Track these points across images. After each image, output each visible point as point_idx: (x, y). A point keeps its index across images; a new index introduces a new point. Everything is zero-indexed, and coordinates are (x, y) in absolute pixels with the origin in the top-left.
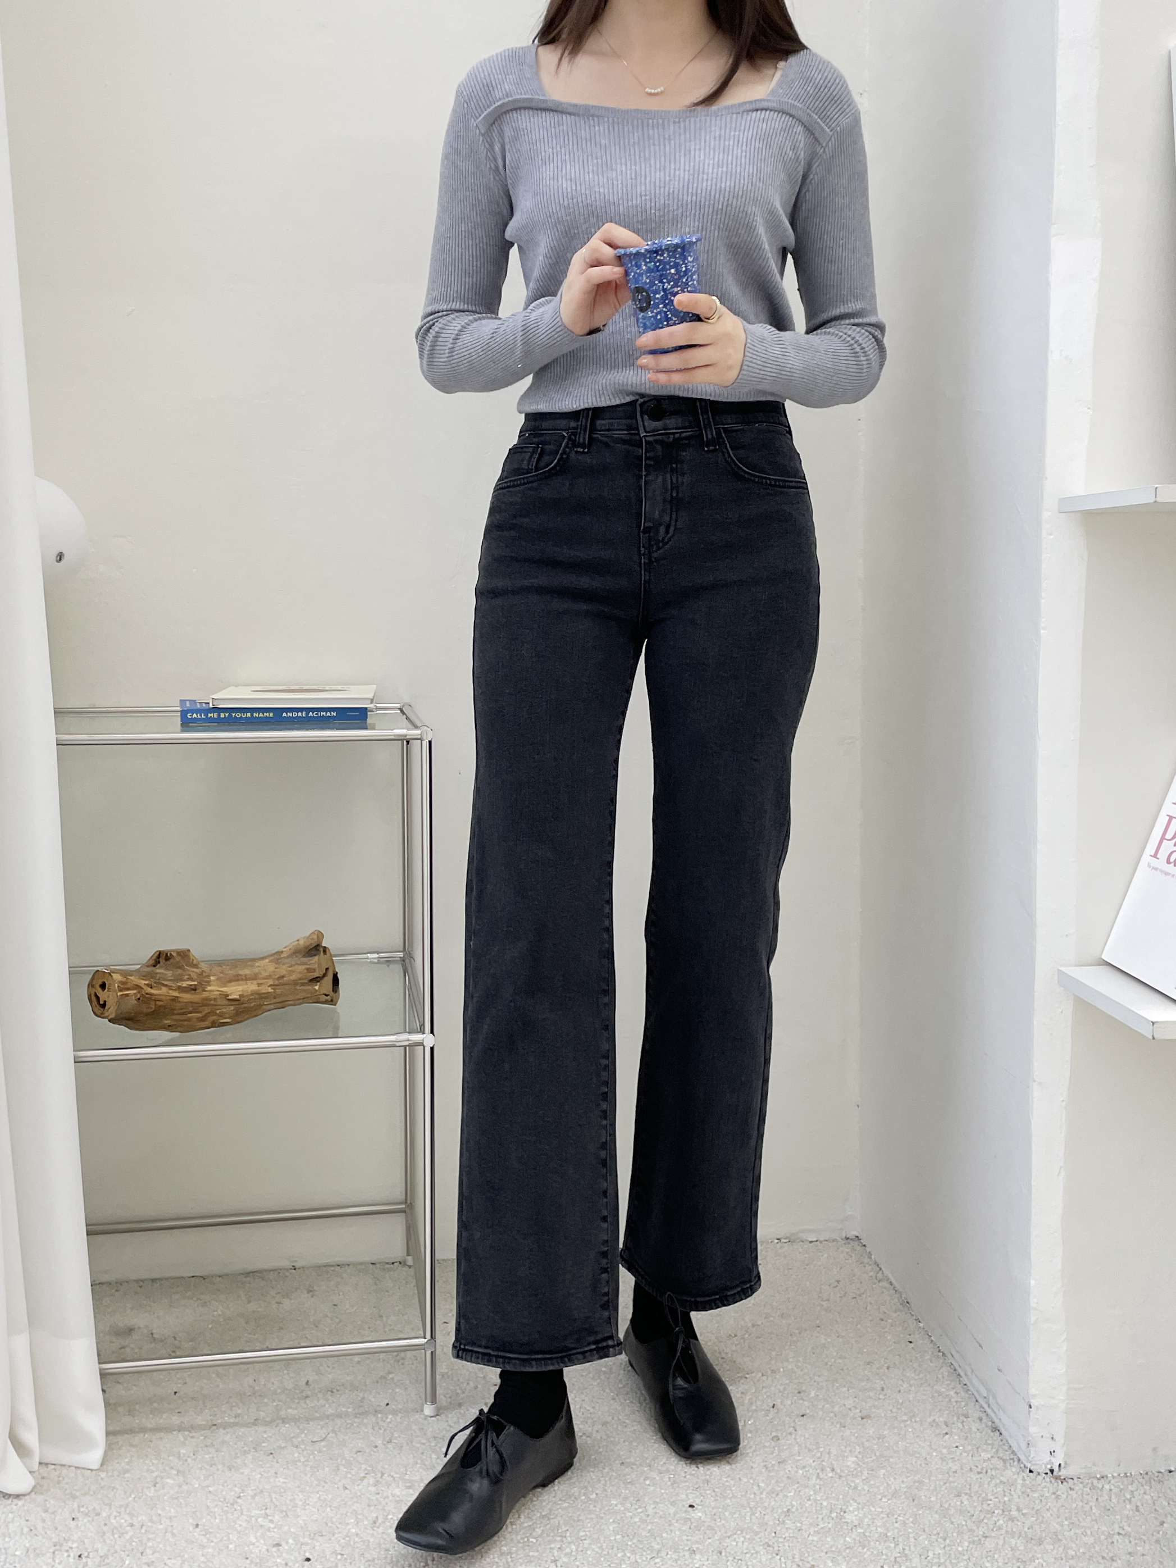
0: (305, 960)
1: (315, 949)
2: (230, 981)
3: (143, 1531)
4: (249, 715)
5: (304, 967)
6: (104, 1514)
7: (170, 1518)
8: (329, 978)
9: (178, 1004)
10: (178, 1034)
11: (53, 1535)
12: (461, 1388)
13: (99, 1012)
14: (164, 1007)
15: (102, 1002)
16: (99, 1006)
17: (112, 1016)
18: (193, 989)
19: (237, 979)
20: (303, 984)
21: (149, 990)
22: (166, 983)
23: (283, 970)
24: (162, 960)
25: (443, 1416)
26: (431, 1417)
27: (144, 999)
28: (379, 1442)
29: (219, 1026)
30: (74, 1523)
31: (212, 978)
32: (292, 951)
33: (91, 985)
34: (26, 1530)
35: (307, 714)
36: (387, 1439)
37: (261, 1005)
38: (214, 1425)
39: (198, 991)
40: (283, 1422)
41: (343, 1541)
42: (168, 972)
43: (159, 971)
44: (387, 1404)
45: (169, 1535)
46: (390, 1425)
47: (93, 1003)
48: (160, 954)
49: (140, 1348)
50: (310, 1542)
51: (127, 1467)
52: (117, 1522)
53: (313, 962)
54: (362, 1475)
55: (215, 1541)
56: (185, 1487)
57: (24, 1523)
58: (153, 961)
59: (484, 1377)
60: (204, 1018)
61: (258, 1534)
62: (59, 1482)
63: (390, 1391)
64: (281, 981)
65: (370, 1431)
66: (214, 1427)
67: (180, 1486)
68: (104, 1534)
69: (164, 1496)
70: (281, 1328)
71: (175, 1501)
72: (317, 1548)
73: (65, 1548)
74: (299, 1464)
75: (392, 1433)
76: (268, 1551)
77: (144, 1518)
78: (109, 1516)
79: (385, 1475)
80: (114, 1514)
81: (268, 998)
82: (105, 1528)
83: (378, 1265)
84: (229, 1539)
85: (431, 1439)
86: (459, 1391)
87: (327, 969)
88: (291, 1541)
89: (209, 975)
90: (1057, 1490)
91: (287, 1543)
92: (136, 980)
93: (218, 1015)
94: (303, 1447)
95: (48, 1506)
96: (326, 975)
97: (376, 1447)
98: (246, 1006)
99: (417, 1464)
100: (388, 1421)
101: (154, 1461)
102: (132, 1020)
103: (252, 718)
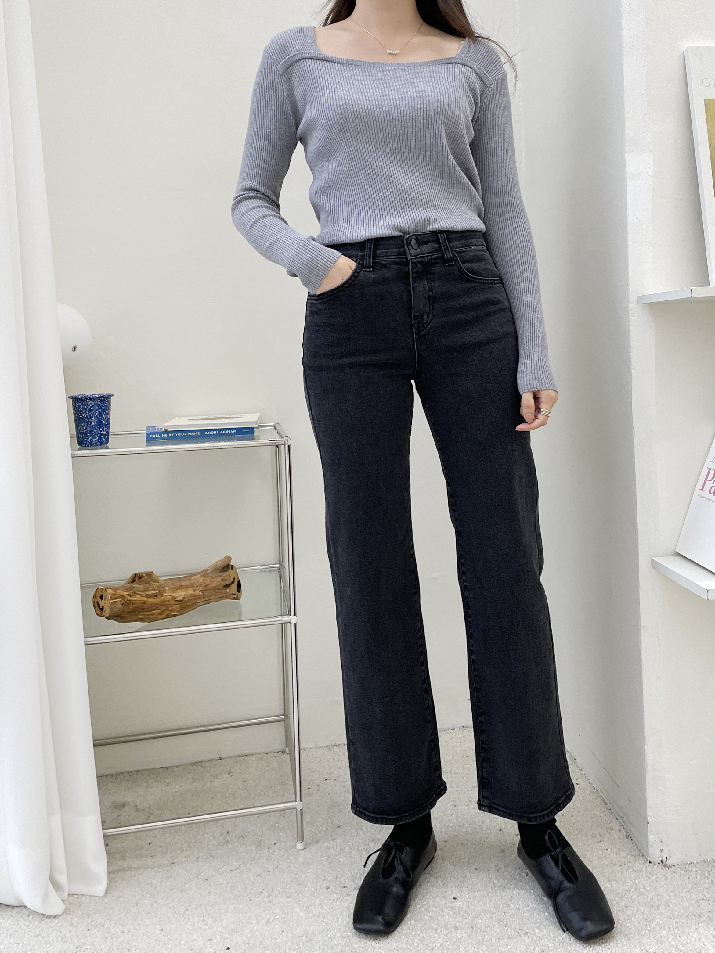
0: (221, 574)
1: (227, 567)
2: (177, 589)
3: (130, 935)
4: (186, 434)
5: (219, 579)
6: (106, 926)
7: (146, 926)
8: (235, 585)
9: (146, 606)
10: (146, 623)
11: (76, 941)
12: (318, 830)
13: (99, 613)
14: (138, 608)
15: (101, 607)
16: (99, 609)
17: (107, 615)
18: (155, 596)
19: (181, 587)
20: (220, 589)
21: (129, 598)
22: (138, 593)
23: (208, 581)
24: (137, 579)
25: (308, 849)
26: (301, 850)
27: (127, 603)
28: (271, 868)
29: (171, 617)
30: (88, 933)
31: (167, 588)
32: (213, 569)
33: (95, 597)
34: (60, 938)
35: (219, 432)
36: (275, 866)
37: (195, 603)
38: (173, 863)
39: (158, 597)
40: (214, 858)
41: (249, 935)
42: (140, 586)
43: (134, 586)
44: (275, 843)
45: (145, 937)
46: (277, 857)
47: (96, 608)
48: (135, 575)
49: (129, 816)
50: (229, 936)
51: (120, 894)
52: (114, 930)
53: (225, 575)
54: (261, 890)
55: (173, 939)
56: (155, 905)
57: (59, 934)
58: (131, 580)
59: (332, 822)
60: (161, 614)
61: (199, 933)
62: (80, 906)
63: (277, 834)
64: (207, 587)
65: (265, 861)
66: (173, 865)
67: (152, 905)
68: (107, 938)
69: (143, 912)
70: (213, 798)
71: (149, 915)
72: (234, 940)
73: (83, 949)
74: (223, 886)
75: (278, 862)
76: (204, 944)
77: (130, 927)
78: (109, 928)
79: (274, 890)
80: (113, 925)
81: (199, 598)
82: (107, 935)
83: (269, 754)
84: (181, 938)
85: (301, 865)
86: (317, 832)
87: (234, 579)
88: (218, 937)
89: (165, 587)
90: (666, 873)
91: (216, 938)
92: (121, 592)
93: (170, 610)
94: (225, 874)
95: (73, 922)
96: (233, 582)
97: (269, 871)
98: (187, 604)
99: (293, 881)
100: (276, 854)
101: (136, 889)
102: (119, 617)
103: (188, 436)
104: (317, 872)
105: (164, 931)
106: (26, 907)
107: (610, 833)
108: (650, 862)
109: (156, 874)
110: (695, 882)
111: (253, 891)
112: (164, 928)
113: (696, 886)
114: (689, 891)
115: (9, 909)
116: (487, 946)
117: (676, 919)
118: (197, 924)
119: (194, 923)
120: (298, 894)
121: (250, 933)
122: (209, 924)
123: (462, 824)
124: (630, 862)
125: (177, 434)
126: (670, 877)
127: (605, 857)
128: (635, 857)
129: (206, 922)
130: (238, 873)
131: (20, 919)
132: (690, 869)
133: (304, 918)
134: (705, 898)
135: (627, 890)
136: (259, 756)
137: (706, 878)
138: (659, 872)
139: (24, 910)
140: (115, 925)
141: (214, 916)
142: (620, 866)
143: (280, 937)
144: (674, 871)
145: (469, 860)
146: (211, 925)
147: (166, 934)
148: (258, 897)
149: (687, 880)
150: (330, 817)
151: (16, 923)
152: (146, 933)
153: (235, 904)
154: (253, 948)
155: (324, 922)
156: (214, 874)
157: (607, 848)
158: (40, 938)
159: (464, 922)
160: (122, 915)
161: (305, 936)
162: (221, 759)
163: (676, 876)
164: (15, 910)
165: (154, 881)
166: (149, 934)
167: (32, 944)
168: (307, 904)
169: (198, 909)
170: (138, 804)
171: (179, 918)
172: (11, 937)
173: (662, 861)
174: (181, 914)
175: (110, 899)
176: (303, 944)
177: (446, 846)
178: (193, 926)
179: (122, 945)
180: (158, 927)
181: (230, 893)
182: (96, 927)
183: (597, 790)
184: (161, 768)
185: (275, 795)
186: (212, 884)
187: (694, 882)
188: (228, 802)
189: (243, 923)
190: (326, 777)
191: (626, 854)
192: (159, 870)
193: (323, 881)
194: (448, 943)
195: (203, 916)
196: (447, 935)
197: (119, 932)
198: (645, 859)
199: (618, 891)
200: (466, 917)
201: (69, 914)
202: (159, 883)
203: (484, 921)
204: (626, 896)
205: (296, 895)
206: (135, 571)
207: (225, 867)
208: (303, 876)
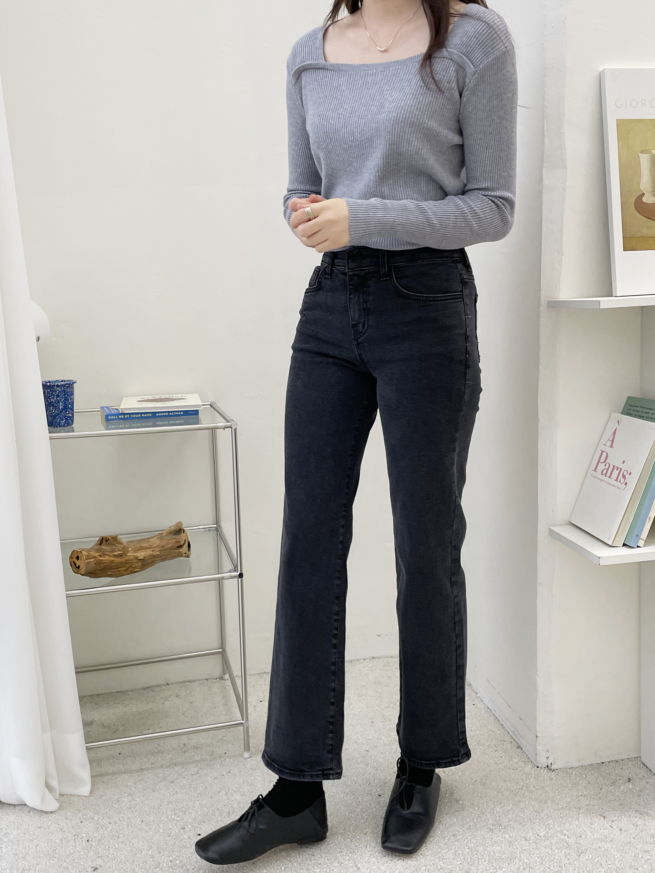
0: (175, 537)
1: (179, 531)
2: (139, 550)
3: (117, 826)
4: (139, 415)
5: (173, 541)
6: (96, 818)
7: (129, 818)
8: (186, 545)
9: (114, 564)
10: (113, 578)
11: (73, 831)
13: (76, 571)
14: (107, 566)
15: (77, 566)
16: (76, 568)
17: (83, 573)
18: (121, 556)
19: (141, 549)
20: (174, 549)
21: (100, 558)
22: (107, 553)
23: (164, 543)
24: (104, 542)
25: (254, 758)
26: (247, 759)
27: (99, 563)
28: (224, 773)
29: (134, 573)
30: (82, 824)
31: (130, 549)
32: (168, 533)
33: (71, 557)
34: (59, 829)
35: (169, 414)
36: (228, 771)
37: (154, 561)
39: (123, 556)
40: (176, 765)
42: (107, 548)
43: (103, 547)
44: (225, 753)
45: (130, 827)
46: (228, 764)
47: (73, 567)
48: (102, 539)
49: (98, 732)
50: (199, 826)
51: (102, 794)
52: (103, 822)
53: (178, 538)
54: (217, 791)
55: (153, 828)
56: (133, 802)
57: (57, 826)
58: (99, 543)
60: (127, 570)
61: (173, 824)
62: (70, 803)
63: (226, 746)
64: (163, 548)
65: (219, 767)
66: (142, 770)
67: (130, 802)
68: (98, 828)
69: (124, 807)
70: (166, 717)
71: (130, 809)
72: (203, 828)
73: (80, 837)
74: (187, 786)
75: (230, 768)
76: (179, 832)
77: (116, 819)
78: (98, 820)
79: (230, 790)
80: (101, 818)
81: (157, 557)
82: (98, 826)
83: (209, 681)
84: (159, 827)
85: (249, 770)
86: (259, 744)
87: (185, 540)
88: (190, 826)
89: (128, 548)
90: (551, 776)
91: (188, 827)
92: (93, 553)
93: (133, 567)
94: (187, 777)
95: (67, 816)
96: (184, 543)
97: (223, 775)
98: (146, 562)
99: (244, 783)
100: (227, 761)
101: (115, 790)
102: (92, 574)
103: (141, 418)
105: (144, 822)
106: (25, 805)
107: (503, 744)
108: (538, 767)
109: (129, 777)
111: (211, 791)
112: (144, 820)
113: (576, 785)
114: (570, 789)
115: (12, 807)
117: (561, 811)
118: (171, 816)
119: (168, 815)
121: (215, 823)
122: (180, 816)
123: (380, 738)
124: (521, 767)
125: (132, 416)
126: (554, 779)
127: (500, 763)
128: (525, 763)
129: (177, 815)
130: (198, 776)
131: (23, 815)
132: (571, 772)
134: (583, 795)
135: (520, 789)
136: (200, 682)
137: (584, 779)
139: (25, 808)
140: (103, 818)
141: (184, 810)
142: (513, 770)
144: (558, 774)
147: (146, 825)
148: (217, 796)
149: (568, 781)
151: (20, 818)
152: (129, 824)
153: (200, 800)
156: (178, 777)
157: (502, 756)
158: (42, 829)
160: (107, 810)
162: (168, 685)
163: (559, 778)
164: (17, 808)
165: (129, 784)
166: (132, 825)
167: (37, 834)
169: (169, 805)
170: (104, 722)
171: (155, 812)
172: (18, 829)
173: (548, 766)
175: (95, 798)
177: (368, 755)
178: (167, 817)
179: (112, 833)
180: (139, 819)
182: (87, 820)
183: (490, 710)
184: (118, 692)
185: (219, 714)
186: (177, 785)
187: (574, 783)
188: (180, 720)
189: (208, 815)
190: (261, 699)
191: (517, 760)
192: (131, 775)
195: (175, 811)
197: (107, 823)
198: (533, 764)
199: (512, 789)
201: (63, 810)
202: (133, 785)
204: (519, 793)
205: (249, 793)
206: (102, 535)
207: (186, 772)
208: (253, 778)
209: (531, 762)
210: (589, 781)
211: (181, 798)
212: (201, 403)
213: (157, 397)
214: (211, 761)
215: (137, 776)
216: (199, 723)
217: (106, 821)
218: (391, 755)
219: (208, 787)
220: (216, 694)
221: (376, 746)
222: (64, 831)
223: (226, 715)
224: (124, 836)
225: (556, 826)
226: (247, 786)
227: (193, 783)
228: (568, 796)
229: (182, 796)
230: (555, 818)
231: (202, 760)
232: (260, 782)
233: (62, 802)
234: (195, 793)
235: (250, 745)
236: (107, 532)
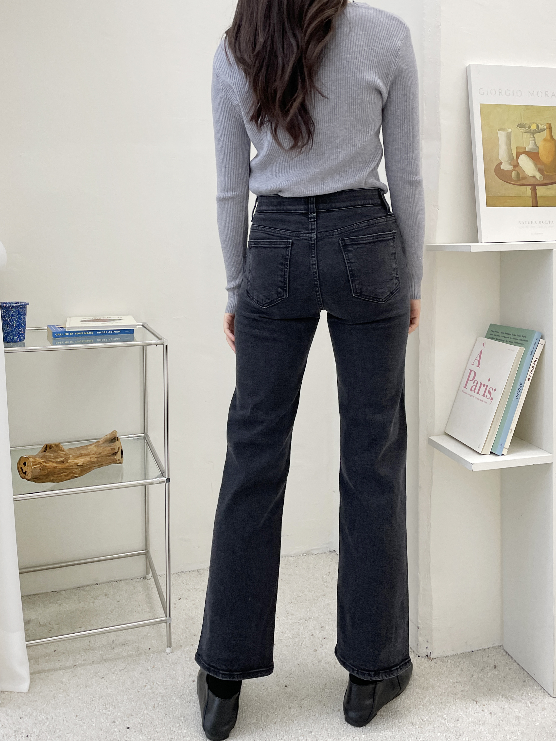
0: (110, 444)
1: (114, 439)
2: (78, 457)
3: (53, 721)
4: (82, 333)
5: (108, 448)
6: (34, 714)
7: (64, 713)
8: (120, 453)
9: (57, 470)
10: (56, 483)
11: (13, 727)
12: (180, 638)
13: (22, 476)
14: (50, 471)
15: (24, 472)
16: (23, 473)
17: (29, 478)
18: (63, 462)
19: (81, 455)
20: (109, 456)
21: (44, 464)
22: (51, 460)
23: (100, 450)
24: (48, 449)
25: (175, 652)
26: (170, 653)
27: (43, 468)
28: (149, 668)
29: (74, 479)
30: (21, 720)
32: (104, 440)
33: (19, 463)
35: (108, 332)
36: (152, 666)
37: (92, 467)
38: (75, 666)
39: (65, 463)
40: (105, 661)
41: (142, 718)
42: (51, 454)
43: (47, 454)
44: (150, 649)
45: (65, 722)
46: (153, 659)
47: (20, 472)
48: (47, 446)
49: (35, 630)
50: (127, 719)
51: (40, 690)
53: (114, 445)
54: (145, 684)
55: (86, 723)
56: (68, 698)
58: (44, 450)
59: (189, 632)
60: (67, 476)
61: (104, 718)
62: (11, 701)
63: (150, 642)
64: (100, 455)
65: (144, 662)
66: (75, 667)
67: (65, 698)
68: (36, 724)
69: (60, 703)
70: (96, 615)
71: (65, 705)
72: (131, 722)
73: (20, 733)
74: (116, 681)
75: (154, 663)
76: (110, 725)
77: (52, 714)
79: (155, 684)
80: (39, 714)
81: (94, 463)
82: (36, 721)
83: (134, 580)
84: (91, 721)
85: (171, 664)
86: (179, 640)
87: (119, 448)
88: (119, 720)
89: (69, 455)
90: (430, 664)
91: (118, 720)
92: (39, 460)
93: (73, 473)
94: (116, 673)
95: (8, 713)
96: (118, 451)
97: (148, 670)
98: (85, 468)
99: (167, 677)
100: (151, 656)
101: (52, 686)
102: (37, 479)
103: (84, 335)
104: (184, 669)
105: (78, 716)
108: (419, 656)
109: (64, 674)
110: (451, 670)
111: (139, 685)
113: (451, 673)
114: (447, 677)
116: (313, 720)
117: (440, 697)
118: (102, 711)
119: (100, 710)
120: (173, 686)
121: (142, 716)
122: (111, 711)
123: (284, 631)
125: (76, 334)
126: (433, 667)
129: (108, 709)
130: (126, 672)
132: (446, 660)
133: (180, 703)
134: (458, 682)
136: (126, 581)
137: (458, 667)
138: (426, 663)
140: (40, 714)
141: (114, 704)
143: (164, 718)
144: (436, 662)
145: (292, 657)
146: (113, 712)
147: (81, 719)
148: (144, 689)
149: (445, 669)
150: (187, 628)
152: (65, 719)
153: (128, 695)
154: (146, 727)
155: (194, 706)
156: (107, 673)
159: (295, 703)
160: (45, 706)
161: (182, 717)
162: (97, 585)
163: (438, 666)
165: (64, 680)
166: (67, 720)
168: (180, 693)
169: (100, 700)
170: (40, 621)
171: (88, 707)
173: (427, 656)
174: (88, 703)
175: (33, 694)
176: (182, 723)
178: (99, 712)
179: (49, 728)
180: (73, 714)
181: (123, 687)
182: (26, 716)
184: (52, 592)
185: (143, 612)
186: (107, 681)
188: (109, 617)
189: (135, 709)
190: (180, 597)
192: (65, 671)
193: (190, 676)
194: (286, 718)
195: (106, 705)
196: (284, 713)
198: (415, 654)
200: (296, 699)
201: (4, 707)
202: (68, 681)
203: (308, 702)
205: (171, 687)
206: (47, 443)
207: (115, 667)
208: (174, 672)
209: (413, 652)
210: (462, 669)
211: (111, 693)
212: (136, 324)
213: (97, 318)
214: (137, 656)
215: (71, 672)
216: (126, 621)
217: (43, 717)
218: (295, 648)
219: (135, 682)
220: (140, 593)
221: (281, 640)
222: (5, 728)
223: (149, 612)
224: (60, 731)
225: (437, 711)
226: (170, 680)
227: (121, 677)
228: (445, 683)
229: (111, 691)
230: (436, 703)
231: (129, 656)
232: (181, 675)
233: (3, 699)
234: (123, 688)
235: (172, 640)
236: (51, 440)
